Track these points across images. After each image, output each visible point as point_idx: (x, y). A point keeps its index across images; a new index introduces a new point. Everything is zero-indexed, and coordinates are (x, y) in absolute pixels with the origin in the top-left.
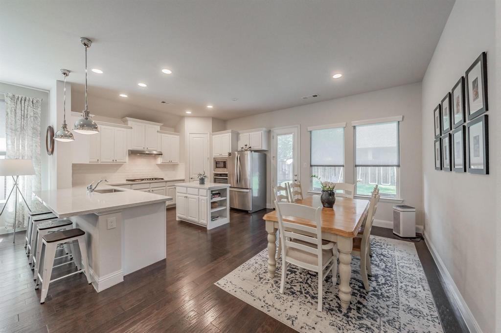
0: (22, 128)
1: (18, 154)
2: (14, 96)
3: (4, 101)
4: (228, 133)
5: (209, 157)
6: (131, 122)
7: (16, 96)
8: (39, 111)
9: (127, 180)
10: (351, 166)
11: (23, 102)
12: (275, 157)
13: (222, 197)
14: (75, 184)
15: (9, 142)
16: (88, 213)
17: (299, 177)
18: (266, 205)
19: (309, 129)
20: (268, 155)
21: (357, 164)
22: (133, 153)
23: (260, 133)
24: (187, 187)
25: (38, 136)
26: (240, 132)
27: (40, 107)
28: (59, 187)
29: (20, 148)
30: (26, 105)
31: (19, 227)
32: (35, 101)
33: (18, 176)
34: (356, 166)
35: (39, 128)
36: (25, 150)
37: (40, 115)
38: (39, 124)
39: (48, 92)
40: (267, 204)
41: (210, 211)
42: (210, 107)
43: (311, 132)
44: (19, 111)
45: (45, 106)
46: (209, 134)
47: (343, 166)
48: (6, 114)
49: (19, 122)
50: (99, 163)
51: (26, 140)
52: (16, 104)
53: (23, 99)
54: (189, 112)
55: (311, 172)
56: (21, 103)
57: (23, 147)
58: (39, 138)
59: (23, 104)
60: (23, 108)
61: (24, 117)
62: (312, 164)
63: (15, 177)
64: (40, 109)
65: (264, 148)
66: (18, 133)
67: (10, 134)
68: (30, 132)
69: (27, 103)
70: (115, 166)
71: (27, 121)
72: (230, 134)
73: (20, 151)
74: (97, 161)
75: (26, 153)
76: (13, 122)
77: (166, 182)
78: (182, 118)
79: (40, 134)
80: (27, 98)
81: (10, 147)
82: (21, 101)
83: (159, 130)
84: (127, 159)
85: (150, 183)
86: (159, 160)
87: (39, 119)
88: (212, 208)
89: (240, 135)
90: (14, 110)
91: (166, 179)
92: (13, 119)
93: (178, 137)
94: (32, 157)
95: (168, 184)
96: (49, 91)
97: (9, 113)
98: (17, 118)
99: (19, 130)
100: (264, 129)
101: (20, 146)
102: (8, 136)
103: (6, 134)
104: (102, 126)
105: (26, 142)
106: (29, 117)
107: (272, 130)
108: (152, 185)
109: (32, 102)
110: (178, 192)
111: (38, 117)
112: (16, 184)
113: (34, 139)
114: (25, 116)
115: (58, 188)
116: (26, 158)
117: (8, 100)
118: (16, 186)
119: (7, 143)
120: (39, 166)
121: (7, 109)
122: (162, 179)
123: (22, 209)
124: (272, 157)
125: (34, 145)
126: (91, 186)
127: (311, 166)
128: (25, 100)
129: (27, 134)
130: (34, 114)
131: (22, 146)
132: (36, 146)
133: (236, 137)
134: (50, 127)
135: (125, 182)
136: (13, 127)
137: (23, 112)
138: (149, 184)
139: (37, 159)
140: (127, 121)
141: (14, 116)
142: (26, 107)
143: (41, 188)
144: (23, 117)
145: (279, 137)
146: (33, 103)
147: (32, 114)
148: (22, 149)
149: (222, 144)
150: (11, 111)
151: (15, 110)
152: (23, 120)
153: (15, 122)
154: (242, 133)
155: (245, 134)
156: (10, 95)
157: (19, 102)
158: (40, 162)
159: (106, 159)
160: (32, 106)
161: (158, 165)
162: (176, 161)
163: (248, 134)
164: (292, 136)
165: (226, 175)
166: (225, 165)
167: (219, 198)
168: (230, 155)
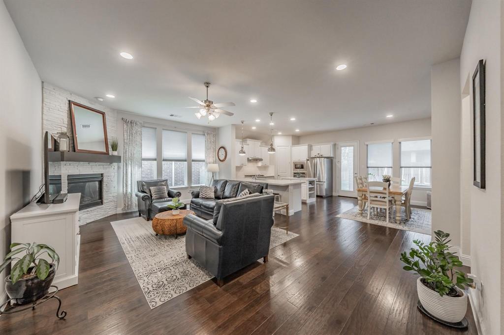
4: (306, 145)
5: (290, 161)
6: (249, 141)
7: (209, 132)
8: (214, 139)
9: (245, 176)
10: (397, 167)
12: (340, 162)
17: (358, 174)
18: (332, 193)
19: (366, 143)
20: (334, 160)
21: (402, 166)
23: (329, 145)
26: (313, 145)
32: (214, 134)
34: (401, 167)
35: (215, 148)
38: (215, 145)
39: (217, 128)
41: (308, 193)
43: (367, 145)
46: (290, 146)
47: (392, 167)
51: (211, 154)
54: (280, 133)
55: (368, 171)
58: (215, 153)
60: (210, 138)
62: (368, 166)
65: (332, 156)
66: (209, 151)
68: (212, 150)
79: (215, 151)
83: (260, 145)
84: (247, 163)
86: (260, 164)
88: (310, 191)
89: (313, 147)
91: (265, 176)
100: (332, 143)
107: (337, 143)
111: (214, 142)
112: (213, 176)
117: (206, 134)
122: (263, 176)
124: (337, 161)
127: (367, 167)
132: (214, 157)
133: (310, 148)
134: (223, 147)
136: (207, 148)
137: (210, 140)
140: (246, 140)
141: (208, 142)
145: (342, 148)
149: (301, 153)
153: (208, 145)
155: (317, 146)
161: (258, 167)
162: (268, 164)
163: (319, 146)
164: (352, 148)
165: (304, 173)
166: (302, 167)
167: (311, 186)
168: (308, 160)
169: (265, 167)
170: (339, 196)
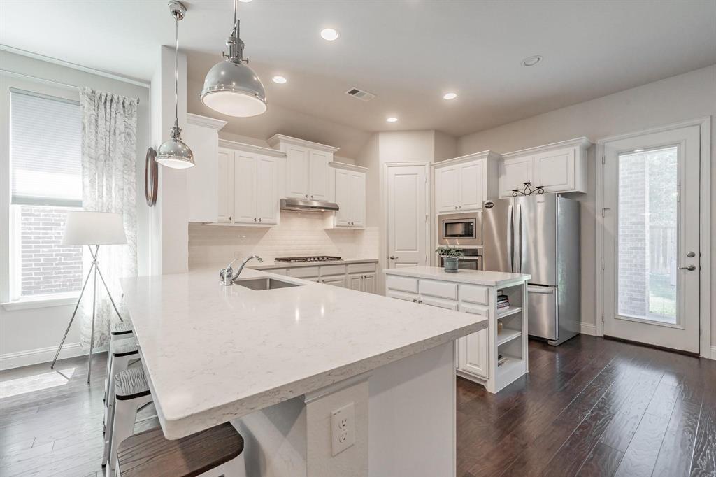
0: (107, 155)
1: (100, 205)
2: (94, 92)
3: (78, 103)
4: (481, 158)
5: (428, 213)
6: (286, 143)
7: (98, 92)
8: (133, 121)
9: (276, 259)
11: (108, 104)
13: (512, 306)
14: (194, 264)
15: (87, 181)
16: (276, 400)
18: (579, 327)
20: (587, 204)
22: (288, 206)
23: (570, 150)
24: (419, 278)
25: (132, 171)
26: (505, 155)
27: (136, 115)
28: (167, 269)
29: (104, 194)
30: (112, 109)
31: (102, 344)
32: (127, 103)
33: (98, 246)
35: (134, 156)
36: (111, 197)
37: (135, 130)
38: (134, 147)
39: (147, 86)
40: (583, 324)
42: (450, 96)
44: (101, 122)
45: (143, 113)
46: (428, 166)
48: (81, 127)
49: (102, 143)
50: (233, 224)
51: (114, 177)
52: (98, 108)
53: (109, 98)
54: (392, 120)
56: (105, 108)
57: (109, 190)
58: (133, 174)
59: (108, 108)
60: (108, 116)
61: (110, 132)
63: (94, 248)
64: (135, 119)
65: (579, 188)
66: (100, 164)
67: (88, 166)
68: (119, 162)
69: (114, 105)
70: (257, 231)
71: (115, 141)
72: (485, 160)
73: (104, 199)
74: (228, 220)
75: (113, 203)
76: (93, 143)
77: (347, 264)
78: (372, 135)
79: (135, 166)
80: (115, 97)
81: (88, 190)
82: (105, 103)
83: (331, 160)
84: (278, 216)
85: (319, 266)
86: (332, 221)
87: (134, 138)
89: (506, 162)
90: (94, 120)
91: (345, 260)
92: (93, 137)
93: (363, 175)
94: (122, 211)
95: (351, 268)
96: (149, 83)
97: (87, 125)
98: (100, 135)
99: (102, 157)
100: (584, 140)
101: (104, 188)
102: (85, 170)
103: (82, 165)
104: (237, 151)
105: (113, 180)
106: (117, 133)
107: (598, 142)
108: (324, 271)
109: (123, 103)
110: (390, 289)
111: (133, 135)
112: (95, 262)
113: (126, 176)
114: (112, 132)
115: (163, 274)
116: (113, 211)
117: (85, 100)
118: (94, 265)
119: (83, 183)
120: (134, 229)
121: (83, 118)
122: (339, 258)
123: (107, 310)
124: (599, 208)
125: (126, 187)
126: (229, 271)
128: (112, 100)
129: (114, 167)
130: (126, 128)
131: (107, 190)
132: (129, 190)
133: (497, 166)
134: (151, 149)
135: (273, 263)
136: (93, 155)
137: (108, 124)
138: (317, 268)
139: (130, 215)
140: (278, 141)
141: (94, 131)
142: (113, 114)
143: (137, 272)
144: (108, 133)
145: (622, 159)
146: (124, 107)
147: (122, 127)
148: (107, 194)
150: (90, 122)
151: (96, 121)
152: (108, 138)
153: (97, 144)
154: (510, 158)
155: (519, 159)
156: (89, 90)
157: (102, 106)
158: (136, 222)
159: (244, 216)
160: (122, 112)
161: (328, 231)
162: (360, 222)
163: (529, 158)
164: (673, 152)
165: (474, 253)
166: (469, 232)
167: (507, 312)
168: (489, 205)
169: (352, 232)
170: (606, 338)
